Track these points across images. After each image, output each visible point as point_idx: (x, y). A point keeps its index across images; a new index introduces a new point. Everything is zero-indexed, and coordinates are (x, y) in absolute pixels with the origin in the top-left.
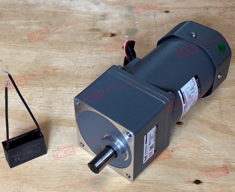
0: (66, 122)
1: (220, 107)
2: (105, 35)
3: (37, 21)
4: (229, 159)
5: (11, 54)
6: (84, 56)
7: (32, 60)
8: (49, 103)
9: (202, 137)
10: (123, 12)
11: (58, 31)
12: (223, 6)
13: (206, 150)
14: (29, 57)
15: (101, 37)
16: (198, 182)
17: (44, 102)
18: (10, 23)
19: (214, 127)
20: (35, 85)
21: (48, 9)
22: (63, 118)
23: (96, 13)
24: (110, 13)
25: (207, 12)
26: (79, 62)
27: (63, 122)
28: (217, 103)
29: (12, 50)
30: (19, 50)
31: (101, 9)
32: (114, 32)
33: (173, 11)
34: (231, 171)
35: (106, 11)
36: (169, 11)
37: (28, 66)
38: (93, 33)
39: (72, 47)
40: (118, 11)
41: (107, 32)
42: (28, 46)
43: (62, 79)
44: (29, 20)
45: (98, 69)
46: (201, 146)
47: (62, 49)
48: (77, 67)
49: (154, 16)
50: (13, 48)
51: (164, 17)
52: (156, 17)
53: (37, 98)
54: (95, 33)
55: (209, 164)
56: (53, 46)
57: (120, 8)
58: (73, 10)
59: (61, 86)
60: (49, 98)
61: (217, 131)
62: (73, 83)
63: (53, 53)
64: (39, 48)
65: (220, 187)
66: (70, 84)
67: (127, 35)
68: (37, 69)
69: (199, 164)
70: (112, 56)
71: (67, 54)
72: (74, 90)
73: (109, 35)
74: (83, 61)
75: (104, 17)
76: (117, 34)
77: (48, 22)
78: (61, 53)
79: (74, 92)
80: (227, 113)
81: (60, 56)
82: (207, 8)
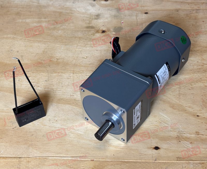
0: (64, 100)
1: (179, 91)
2: (98, 32)
3: (46, 20)
4: (182, 131)
5: (25, 46)
6: (80, 48)
7: (41, 52)
8: (52, 86)
9: (163, 114)
10: (113, 13)
11: (62, 28)
12: (190, 8)
13: (165, 124)
14: (39, 49)
15: (95, 33)
16: (157, 148)
17: (48, 85)
18: (26, 21)
19: (173, 106)
20: (42, 71)
21: (55, 10)
22: (62, 97)
23: (92, 14)
24: (103, 14)
25: (177, 14)
26: (76, 53)
27: (62, 101)
28: (178, 87)
29: (26, 43)
30: (32, 43)
31: (96, 10)
32: (104, 29)
33: (151, 12)
34: (182, 140)
35: (100, 12)
36: (148, 12)
37: (38, 56)
38: (88, 29)
39: (71, 41)
40: (109, 12)
41: (99, 29)
42: (39, 40)
43: (63, 67)
44: (41, 18)
45: (90, 59)
46: (162, 121)
47: (64, 43)
48: (75, 58)
49: (137, 16)
50: (27, 41)
51: (144, 17)
52: (137, 17)
53: (43, 81)
54: (90, 29)
55: (166, 135)
56: (57, 40)
57: (110, 10)
58: (74, 11)
59: (62, 73)
60: (52, 82)
61: (175, 109)
62: (71, 70)
63: (58, 45)
64: (47, 41)
65: (173, 152)
66: (69, 71)
67: (114, 32)
68: (44, 59)
69: (159, 134)
70: (101, 49)
71: (68, 46)
72: (71, 75)
73: (101, 32)
74: (79, 52)
75: (98, 16)
76: (106, 31)
77: (55, 21)
78: (63, 46)
79: (71, 77)
80: (184, 96)
81: (63, 48)
82: (177, 10)
